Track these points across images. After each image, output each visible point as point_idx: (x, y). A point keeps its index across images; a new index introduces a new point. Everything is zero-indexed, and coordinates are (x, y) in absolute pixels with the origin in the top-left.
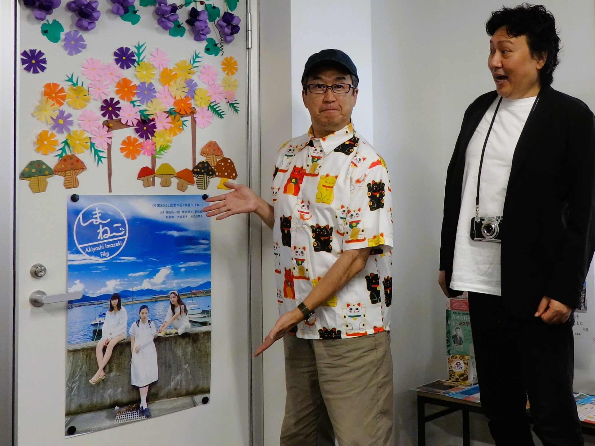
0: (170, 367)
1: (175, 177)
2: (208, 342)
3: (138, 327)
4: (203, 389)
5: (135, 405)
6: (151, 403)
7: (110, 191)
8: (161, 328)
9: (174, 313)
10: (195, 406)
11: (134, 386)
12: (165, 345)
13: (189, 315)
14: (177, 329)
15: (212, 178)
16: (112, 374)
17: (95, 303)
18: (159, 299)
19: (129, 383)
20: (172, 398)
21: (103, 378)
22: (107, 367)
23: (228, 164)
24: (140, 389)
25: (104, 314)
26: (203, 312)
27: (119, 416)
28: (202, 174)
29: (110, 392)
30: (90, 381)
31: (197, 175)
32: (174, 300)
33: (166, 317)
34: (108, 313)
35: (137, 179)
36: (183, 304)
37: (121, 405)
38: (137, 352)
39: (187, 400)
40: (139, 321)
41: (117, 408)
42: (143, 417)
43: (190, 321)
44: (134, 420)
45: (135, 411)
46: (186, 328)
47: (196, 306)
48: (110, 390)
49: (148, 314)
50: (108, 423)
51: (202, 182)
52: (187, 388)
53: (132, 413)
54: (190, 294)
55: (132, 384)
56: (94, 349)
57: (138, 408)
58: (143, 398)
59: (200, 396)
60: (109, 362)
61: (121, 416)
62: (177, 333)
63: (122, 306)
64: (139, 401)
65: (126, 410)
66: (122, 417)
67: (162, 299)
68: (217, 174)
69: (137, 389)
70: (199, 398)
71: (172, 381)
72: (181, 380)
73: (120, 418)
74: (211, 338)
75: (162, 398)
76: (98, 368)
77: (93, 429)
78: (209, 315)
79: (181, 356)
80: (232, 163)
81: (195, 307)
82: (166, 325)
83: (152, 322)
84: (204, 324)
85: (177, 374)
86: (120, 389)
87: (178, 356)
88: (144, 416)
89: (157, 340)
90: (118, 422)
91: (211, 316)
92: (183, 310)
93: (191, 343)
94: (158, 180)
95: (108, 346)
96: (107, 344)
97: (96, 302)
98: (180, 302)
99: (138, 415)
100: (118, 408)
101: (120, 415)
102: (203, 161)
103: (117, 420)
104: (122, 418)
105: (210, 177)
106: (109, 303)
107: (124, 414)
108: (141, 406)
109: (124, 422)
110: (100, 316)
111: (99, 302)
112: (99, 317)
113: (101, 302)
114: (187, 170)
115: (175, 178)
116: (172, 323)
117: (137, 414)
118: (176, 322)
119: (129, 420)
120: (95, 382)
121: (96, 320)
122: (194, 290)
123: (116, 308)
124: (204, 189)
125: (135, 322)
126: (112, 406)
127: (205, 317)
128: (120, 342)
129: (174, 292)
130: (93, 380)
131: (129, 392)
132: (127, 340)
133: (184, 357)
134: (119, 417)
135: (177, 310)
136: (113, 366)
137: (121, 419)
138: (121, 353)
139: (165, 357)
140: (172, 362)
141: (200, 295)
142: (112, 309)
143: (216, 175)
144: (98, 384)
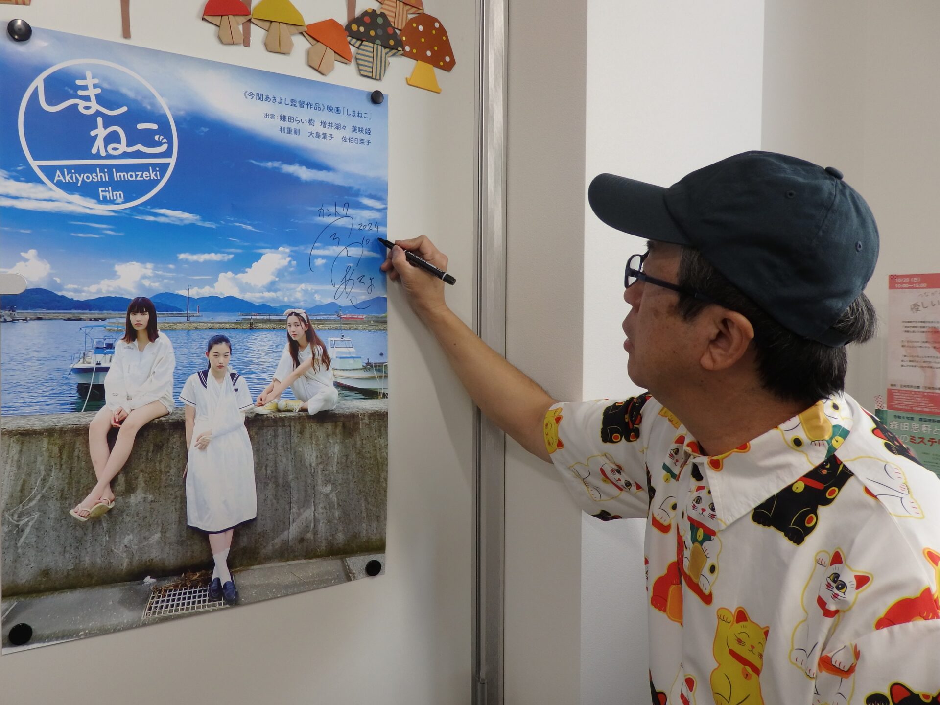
0: (287, 486)
1: (301, 33)
2: (380, 437)
3: (206, 387)
4: (367, 541)
5: (198, 574)
6: (241, 571)
7: (126, 33)
8: (263, 394)
9: (297, 363)
10: (349, 579)
11: (196, 530)
12: (275, 436)
13: (334, 369)
14: (304, 401)
15: (393, 55)
16: (136, 498)
17: (83, 317)
18: (261, 325)
19: (180, 522)
20: (293, 559)
21: (110, 507)
22: (122, 479)
23: (434, 32)
24: (211, 536)
25: (110, 346)
26: (368, 366)
27: (155, 600)
28: (372, 40)
29: (130, 541)
30: (72, 512)
31: (359, 42)
32: (299, 332)
33: (277, 370)
34: (120, 345)
35: (203, 19)
36: (319, 343)
37: (160, 572)
38: (203, 447)
39: (332, 565)
40: (205, 373)
41: (148, 580)
42: (220, 604)
43: (338, 385)
44: (196, 610)
45: (198, 589)
46: (327, 401)
47: (352, 350)
48: (131, 537)
49: (229, 358)
50: (127, 616)
51: (371, 60)
52: (330, 538)
53: (190, 593)
54: (335, 321)
55: (189, 524)
56: (82, 432)
57: (207, 580)
58: (220, 558)
59: (362, 558)
60: (126, 468)
61: (160, 599)
62: (306, 410)
63: (159, 333)
64: (210, 564)
65: (176, 587)
66: (163, 601)
67: (268, 326)
68: (407, 49)
69: (204, 535)
70: (358, 563)
71: (294, 522)
72: (316, 520)
73: (159, 605)
74: (386, 427)
75: (268, 559)
76: (95, 481)
77: (84, 630)
78: (383, 374)
79: (313, 465)
80: (442, 31)
81: (350, 353)
82: (278, 388)
83: (241, 379)
84: (370, 394)
85: (304, 503)
86: (157, 536)
87: (307, 464)
88: (222, 602)
89: (254, 422)
90: (154, 613)
91: (386, 377)
92: (320, 358)
93: (339, 436)
94: (257, 33)
95: (122, 427)
96: (121, 422)
97: (86, 314)
98: (310, 336)
99: (207, 598)
100: (154, 580)
101: (159, 597)
102: (374, 11)
103: (150, 609)
104: (164, 604)
105: (390, 54)
106: (124, 321)
107: (169, 596)
108: (214, 577)
109: (168, 614)
110: (99, 350)
111: (96, 314)
112: (95, 353)
113: (101, 316)
114: (331, 24)
115: (301, 38)
116: (292, 384)
117: (205, 596)
118: (300, 384)
119: (183, 609)
120: (86, 514)
121: (87, 360)
122: (345, 314)
123: (143, 335)
124: (375, 79)
125: (197, 373)
126: (136, 575)
127: (373, 378)
128: (156, 421)
129: (297, 311)
130: (83, 509)
131: (181, 543)
132: (175, 417)
133: (321, 466)
134: (157, 603)
135: (305, 355)
136: (137, 478)
137: (162, 607)
138: (158, 448)
139: (276, 463)
140: (291, 477)
141: (360, 326)
142: (131, 335)
143: (404, 49)
144: (95, 520)
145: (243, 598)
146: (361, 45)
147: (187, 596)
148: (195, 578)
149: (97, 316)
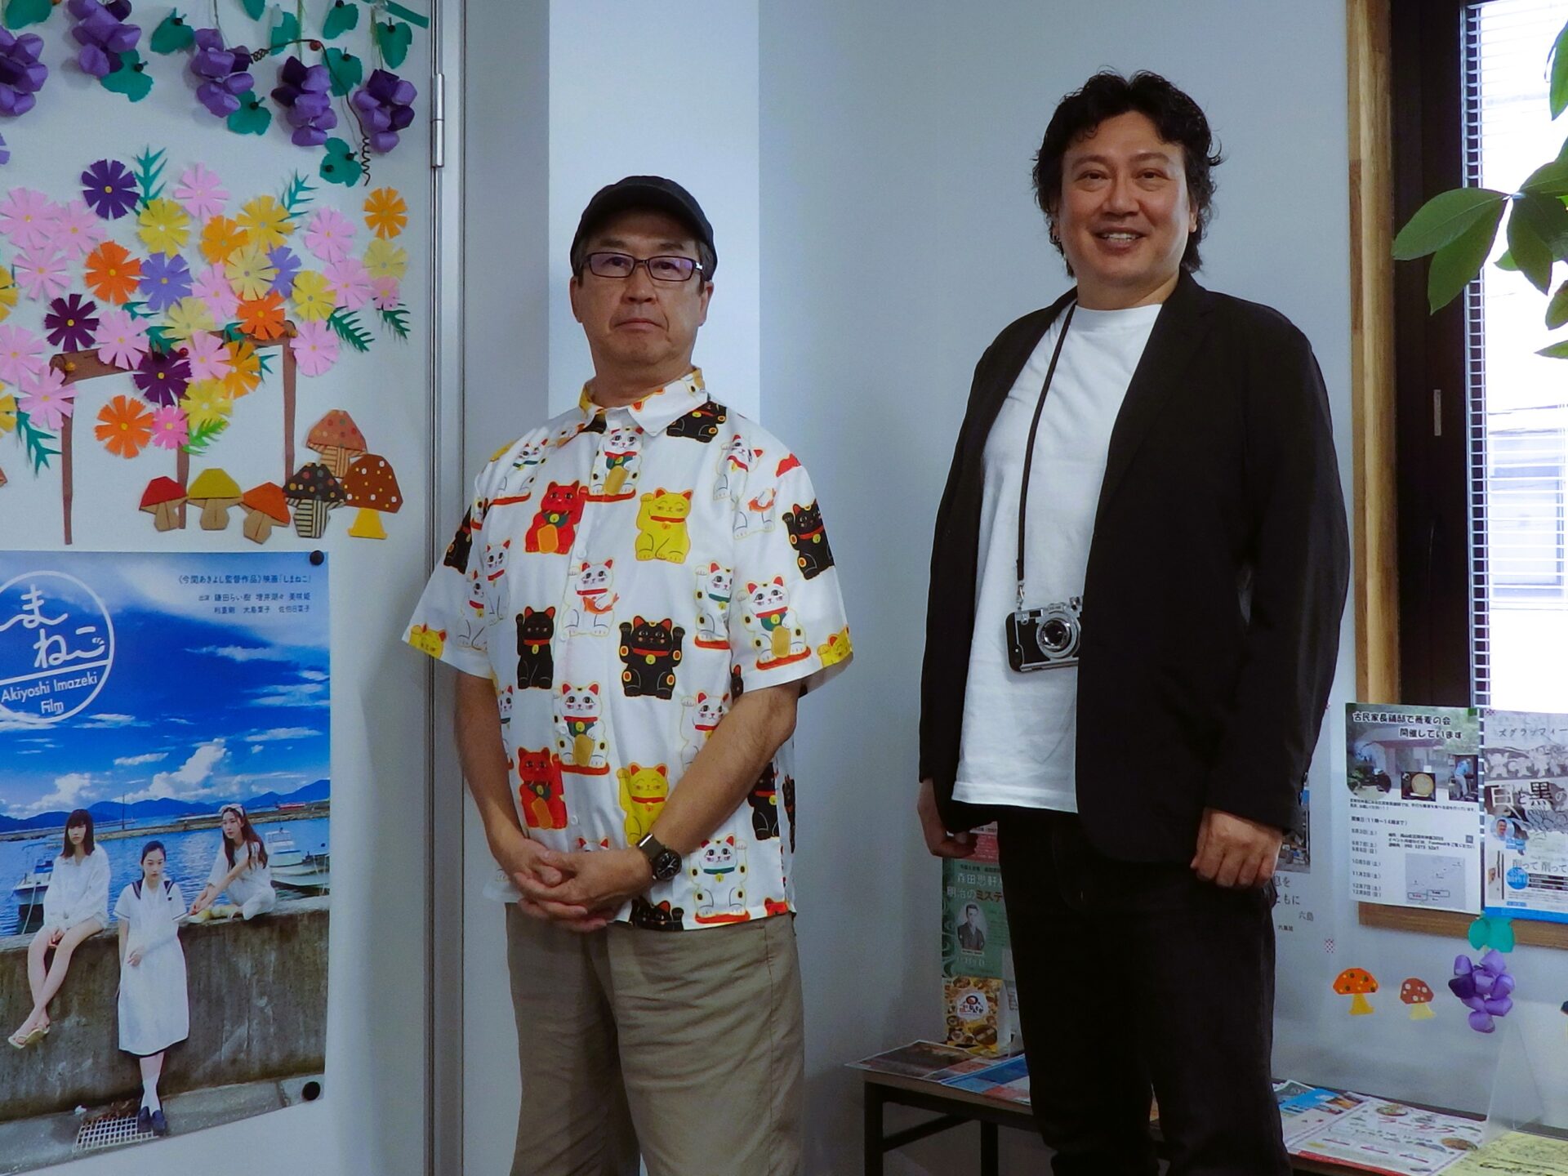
0: (220, 1002)
1: (239, 504)
2: (320, 939)
3: (139, 898)
4: (305, 1061)
5: (127, 1103)
6: (169, 1098)
7: (68, 540)
8: (197, 901)
9: (232, 863)
10: (284, 1105)
11: (127, 1053)
12: (209, 946)
13: (271, 867)
14: (239, 904)
15: (335, 507)
16: (70, 1022)
17: (25, 836)
18: (195, 826)
19: (112, 1046)
20: (225, 1084)
21: (46, 1032)
23: (379, 472)
24: (141, 1060)
25: (50, 864)
26: (308, 860)
27: (85, 1131)
28: (311, 496)
29: (63, 1069)
30: (10, 1039)
31: (297, 501)
32: (233, 828)
33: (212, 874)
34: (59, 861)
35: (140, 509)
36: (256, 839)
37: (91, 1101)
38: (136, 963)
39: (263, 1090)
40: (140, 883)
41: (80, 1110)
42: (150, 1136)
43: (275, 884)
44: (126, 1142)
45: (127, 1120)
46: (263, 903)
47: (291, 843)
48: (64, 1063)
49: (164, 865)
50: (58, 1149)
51: (310, 518)
52: (264, 1058)
53: (119, 1124)
54: (274, 813)
55: (120, 1048)
56: (22, 955)
57: (135, 1110)
58: (150, 1084)
59: (298, 1080)
61: (90, 1131)
62: (239, 915)
63: (96, 845)
65: (105, 1117)
66: (92, 1133)
67: (202, 826)
68: (350, 497)
69: (134, 1060)
70: (294, 1085)
71: (227, 1040)
72: (250, 1039)
73: (88, 1137)
74: (328, 926)
75: (198, 1084)
76: (32, 1006)
77: (18, 1165)
78: (325, 868)
79: (248, 976)
80: (388, 469)
81: (288, 847)
82: (212, 893)
83: (175, 887)
84: (310, 891)
85: (237, 1021)
86: (89, 1062)
87: (242, 975)
88: (152, 1132)
89: (187, 933)
90: (84, 1146)
91: (328, 870)
92: (257, 856)
93: (276, 942)
94: (193, 512)
95: (59, 948)
96: (57, 942)
97: (28, 833)
98: (248, 834)
99: (136, 1129)
100: (84, 1110)
101: (88, 1129)
102: (314, 464)
103: (80, 1141)
104: (94, 1136)
105: (331, 506)
106: (63, 835)
107: (99, 1127)
108: (143, 1106)
109: (98, 1147)
110: (39, 869)
111: (37, 831)
112: (36, 872)
113: (43, 834)
114: (269, 487)
115: (237, 507)
116: (227, 887)
117: (134, 1127)
118: (235, 886)
119: (112, 1142)
120: (22, 1041)
121: (28, 879)
122: (285, 803)
123: (80, 850)
124: (315, 537)
125: (131, 886)
126: (67, 1105)
127: (313, 873)
128: (91, 938)
129: (233, 806)
130: (20, 1037)
131: (113, 1069)
132: (108, 933)
133: (256, 977)
134: (87, 1134)
135: (241, 855)
136: (71, 1001)
137: (91, 1139)
138: (93, 966)
139: (209, 978)
140: (224, 991)
141: (300, 816)
142: (69, 850)
143: (345, 499)
144: (31, 1047)
145: (172, 1125)
146: (299, 503)
147: (116, 1127)
148: (124, 1107)
149: (37, 834)
